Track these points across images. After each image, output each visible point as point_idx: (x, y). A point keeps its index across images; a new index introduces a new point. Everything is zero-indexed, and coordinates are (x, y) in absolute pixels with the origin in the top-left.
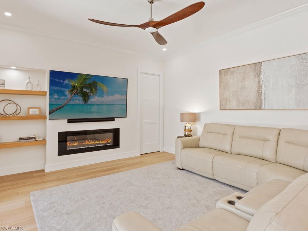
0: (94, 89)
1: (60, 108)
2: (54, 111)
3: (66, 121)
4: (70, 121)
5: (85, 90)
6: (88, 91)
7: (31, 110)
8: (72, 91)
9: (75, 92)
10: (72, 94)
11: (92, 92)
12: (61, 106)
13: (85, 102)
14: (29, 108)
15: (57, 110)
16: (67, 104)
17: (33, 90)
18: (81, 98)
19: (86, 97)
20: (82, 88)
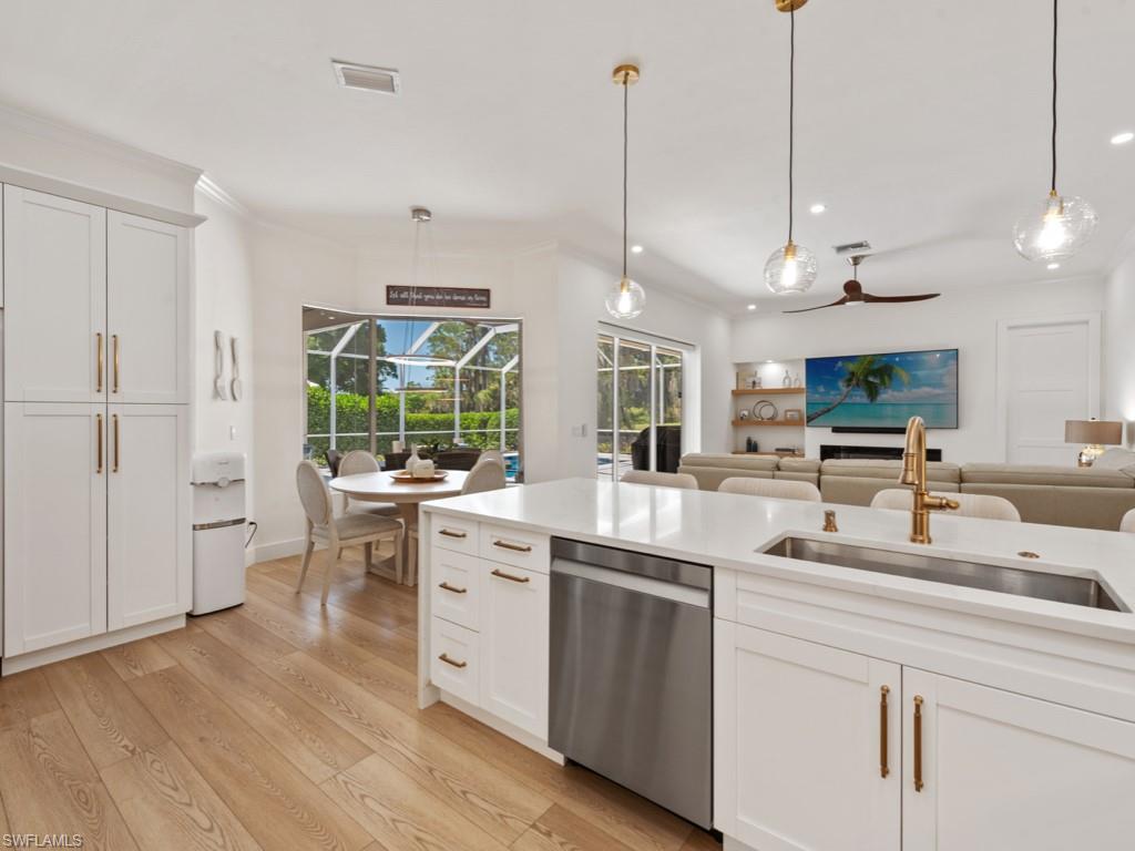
0: (886, 378)
1: (829, 410)
2: (819, 415)
3: (830, 429)
4: (836, 430)
5: (871, 379)
6: (877, 381)
7: (789, 413)
8: (850, 380)
9: (854, 382)
10: (848, 386)
11: (883, 382)
12: (830, 407)
13: (872, 400)
14: (786, 411)
15: (824, 412)
16: (839, 404)
17: (793, 387)
18: (864, 393)
19: (872, 392)
20: (866, 376)
